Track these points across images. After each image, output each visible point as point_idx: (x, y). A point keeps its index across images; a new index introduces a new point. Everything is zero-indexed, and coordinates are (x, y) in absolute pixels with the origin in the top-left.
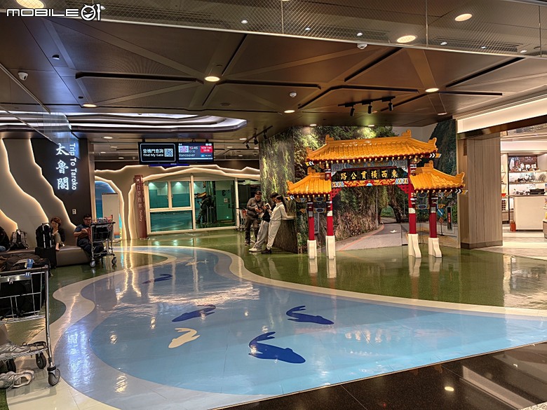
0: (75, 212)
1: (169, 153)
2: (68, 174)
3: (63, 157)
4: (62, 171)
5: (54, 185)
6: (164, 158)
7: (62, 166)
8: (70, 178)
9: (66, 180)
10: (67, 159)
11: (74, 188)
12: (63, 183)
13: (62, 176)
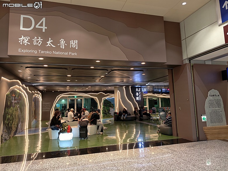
0: (140, 106)
1: (160, 91)
2: (139, 96)
3: (137, 92)
4: (137, 95)
5: (136, 99)
6: (158, 92)
7: (137, 94)
8: (139, 97)
9: (138, 97)
10: (138, 92)
11: (140, 100)
12: (137, 98)
13: (137, 96)
